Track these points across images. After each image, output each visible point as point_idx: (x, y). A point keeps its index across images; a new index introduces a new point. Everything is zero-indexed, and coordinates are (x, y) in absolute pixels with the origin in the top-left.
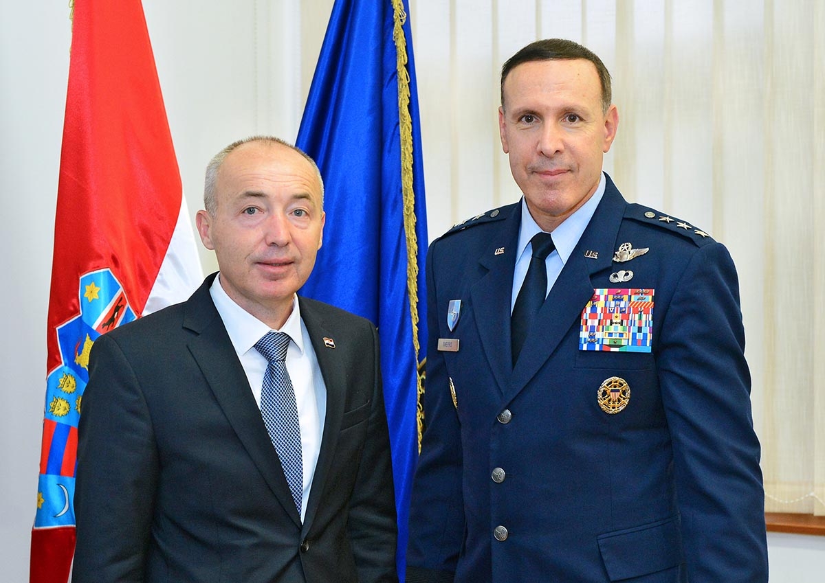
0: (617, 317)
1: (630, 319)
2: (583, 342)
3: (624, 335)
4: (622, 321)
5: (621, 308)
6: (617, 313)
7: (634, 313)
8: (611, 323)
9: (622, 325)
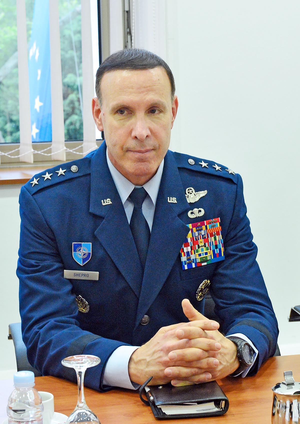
0: (201, 242)
1: (210, 241)
2: (184, 264)
3: (208, 253)
4: (205, 244)
5: (203, 236)
6: (201, 239)
7: (211, 236)
8: (199, 247)
9: (205, 246)
